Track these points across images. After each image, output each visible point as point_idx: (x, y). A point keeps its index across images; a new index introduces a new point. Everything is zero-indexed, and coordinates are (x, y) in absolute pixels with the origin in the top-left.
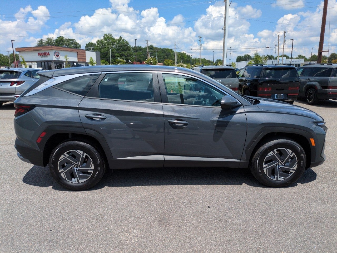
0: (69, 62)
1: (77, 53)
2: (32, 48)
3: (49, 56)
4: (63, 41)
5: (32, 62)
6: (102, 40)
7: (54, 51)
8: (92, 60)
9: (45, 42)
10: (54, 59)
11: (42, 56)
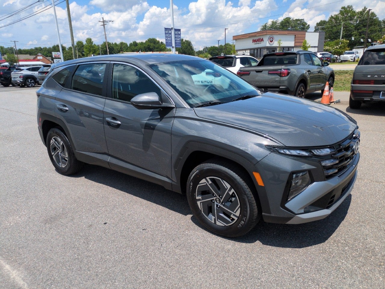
0: (283, 48)
1: (295, 35)
2: (246, 35)
3: (262, 42)
4: (288, 23)
5: (245, 50)
6: (336, 16)
7: (268, 36)
8: (306, 43)
9: (269, 26)
10: (268, 45)
11: (255, 43)
